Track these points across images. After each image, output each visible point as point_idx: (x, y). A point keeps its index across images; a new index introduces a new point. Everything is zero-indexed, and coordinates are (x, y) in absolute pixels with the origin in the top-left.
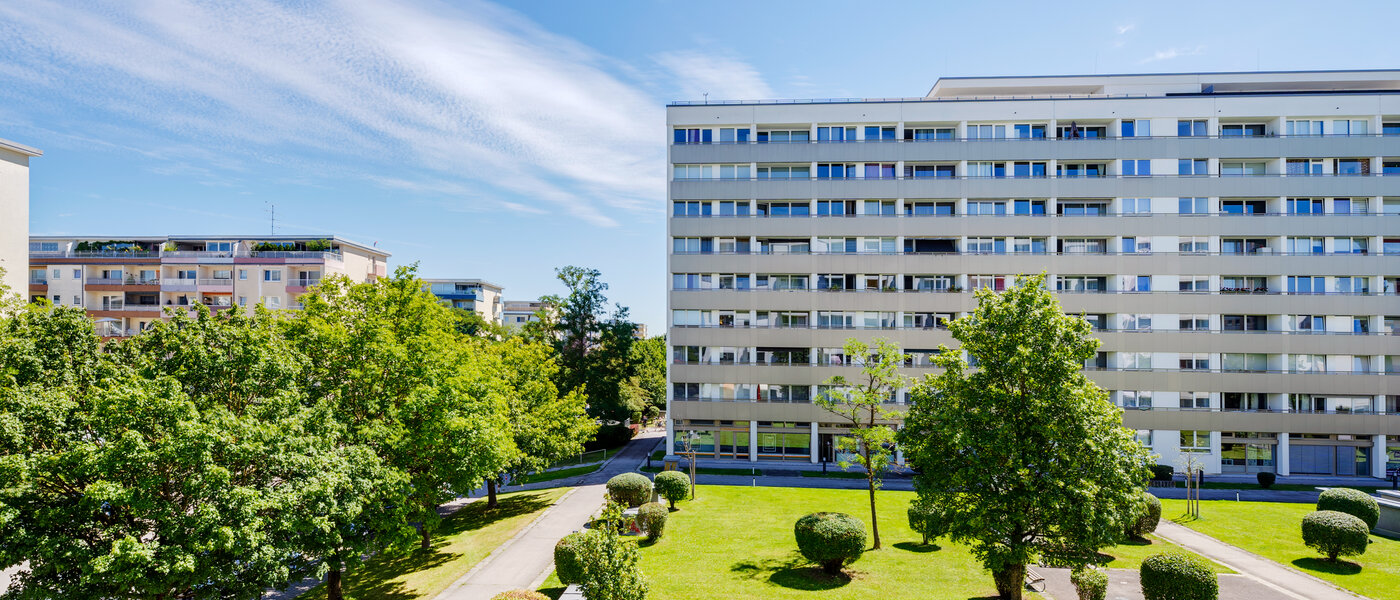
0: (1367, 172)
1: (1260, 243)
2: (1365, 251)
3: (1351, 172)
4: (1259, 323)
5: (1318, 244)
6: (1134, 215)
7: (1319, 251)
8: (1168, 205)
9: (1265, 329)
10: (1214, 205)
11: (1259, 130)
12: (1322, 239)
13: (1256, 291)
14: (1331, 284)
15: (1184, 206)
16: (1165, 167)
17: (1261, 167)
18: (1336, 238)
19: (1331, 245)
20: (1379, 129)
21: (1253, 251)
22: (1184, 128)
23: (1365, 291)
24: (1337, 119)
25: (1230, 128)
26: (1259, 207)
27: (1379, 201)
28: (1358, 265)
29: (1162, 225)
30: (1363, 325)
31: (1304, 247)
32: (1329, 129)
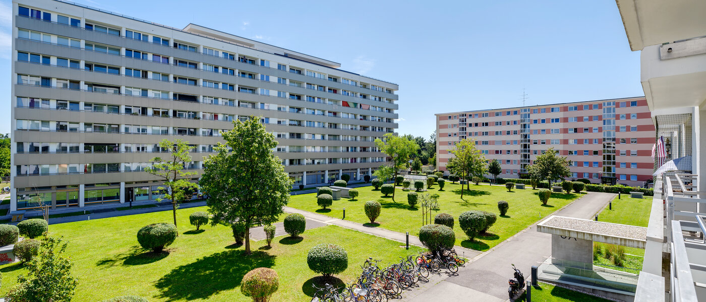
0: (325, 91)
1: (299, 109)
2: (324, 115)
3: (321, 90)
4: (299, 136)
5: (313, 111)
6: (264, 95)
7: (314, 113)
8: (274, 93)
9: (300, 138)
10: (288, 95)
11: (299, 72)
12: (314, 110)
13: (298, 125)
14: (316, 124)
15: (279, 93)
16: (274, 79)
17: (300, 84)
18: (318, 110)
19: (316, 112)
20: (327, 78)
21: (297, 112)
22: (279, 66)
23: (324, 126)
24: (318, 73)
25: (292, 69)
26: (299, 97)
27: (327, 100)
28: (322, 119)
29: (272, 100)
30: (323, 137)
31: (310, 112)
32: (316, 75)
